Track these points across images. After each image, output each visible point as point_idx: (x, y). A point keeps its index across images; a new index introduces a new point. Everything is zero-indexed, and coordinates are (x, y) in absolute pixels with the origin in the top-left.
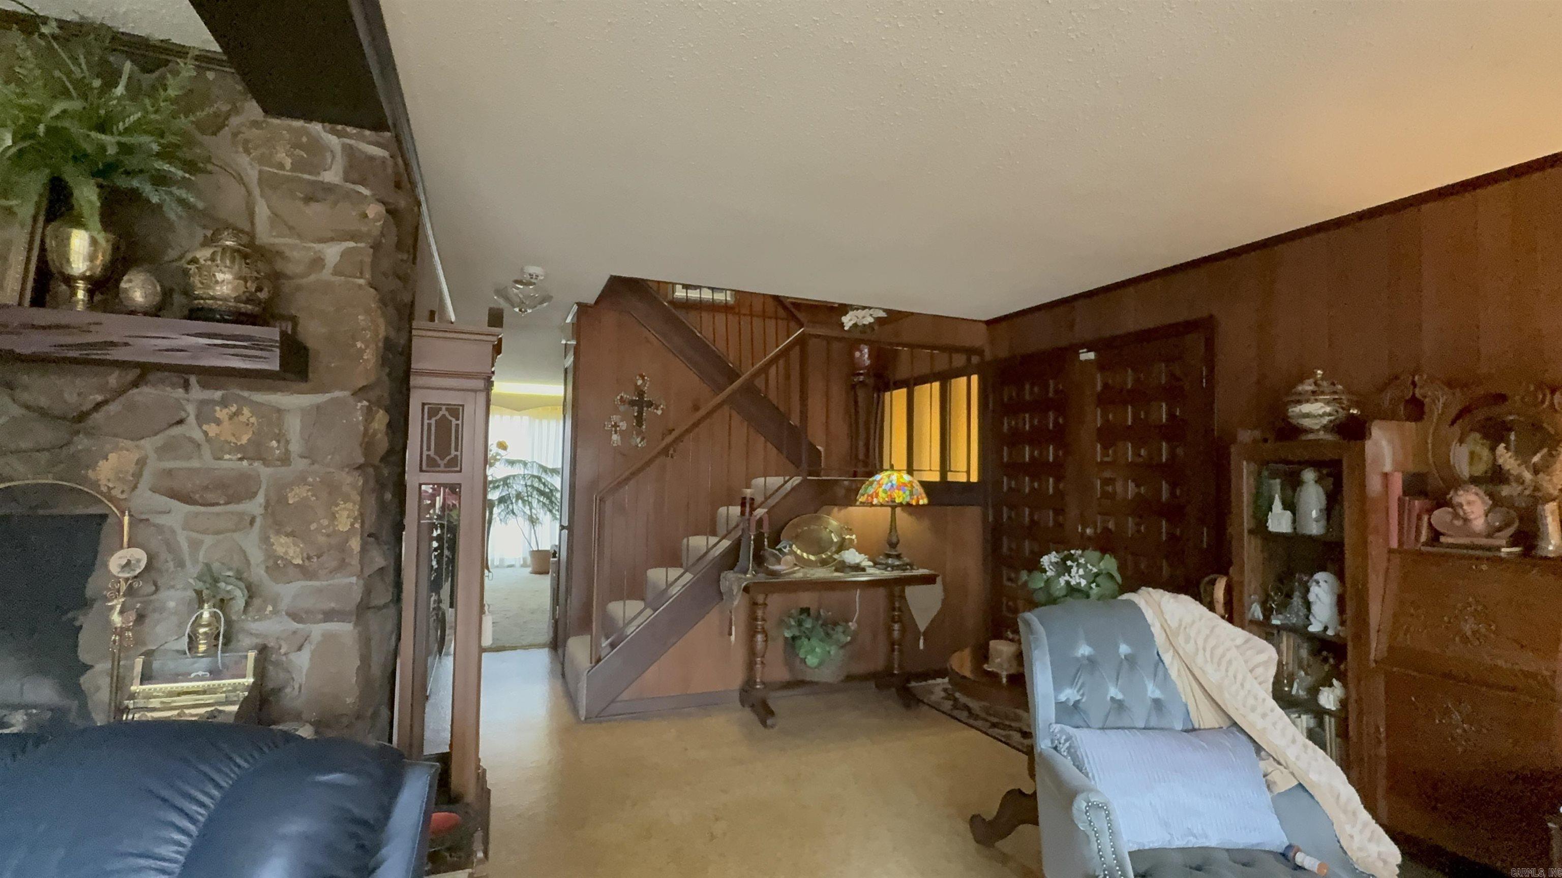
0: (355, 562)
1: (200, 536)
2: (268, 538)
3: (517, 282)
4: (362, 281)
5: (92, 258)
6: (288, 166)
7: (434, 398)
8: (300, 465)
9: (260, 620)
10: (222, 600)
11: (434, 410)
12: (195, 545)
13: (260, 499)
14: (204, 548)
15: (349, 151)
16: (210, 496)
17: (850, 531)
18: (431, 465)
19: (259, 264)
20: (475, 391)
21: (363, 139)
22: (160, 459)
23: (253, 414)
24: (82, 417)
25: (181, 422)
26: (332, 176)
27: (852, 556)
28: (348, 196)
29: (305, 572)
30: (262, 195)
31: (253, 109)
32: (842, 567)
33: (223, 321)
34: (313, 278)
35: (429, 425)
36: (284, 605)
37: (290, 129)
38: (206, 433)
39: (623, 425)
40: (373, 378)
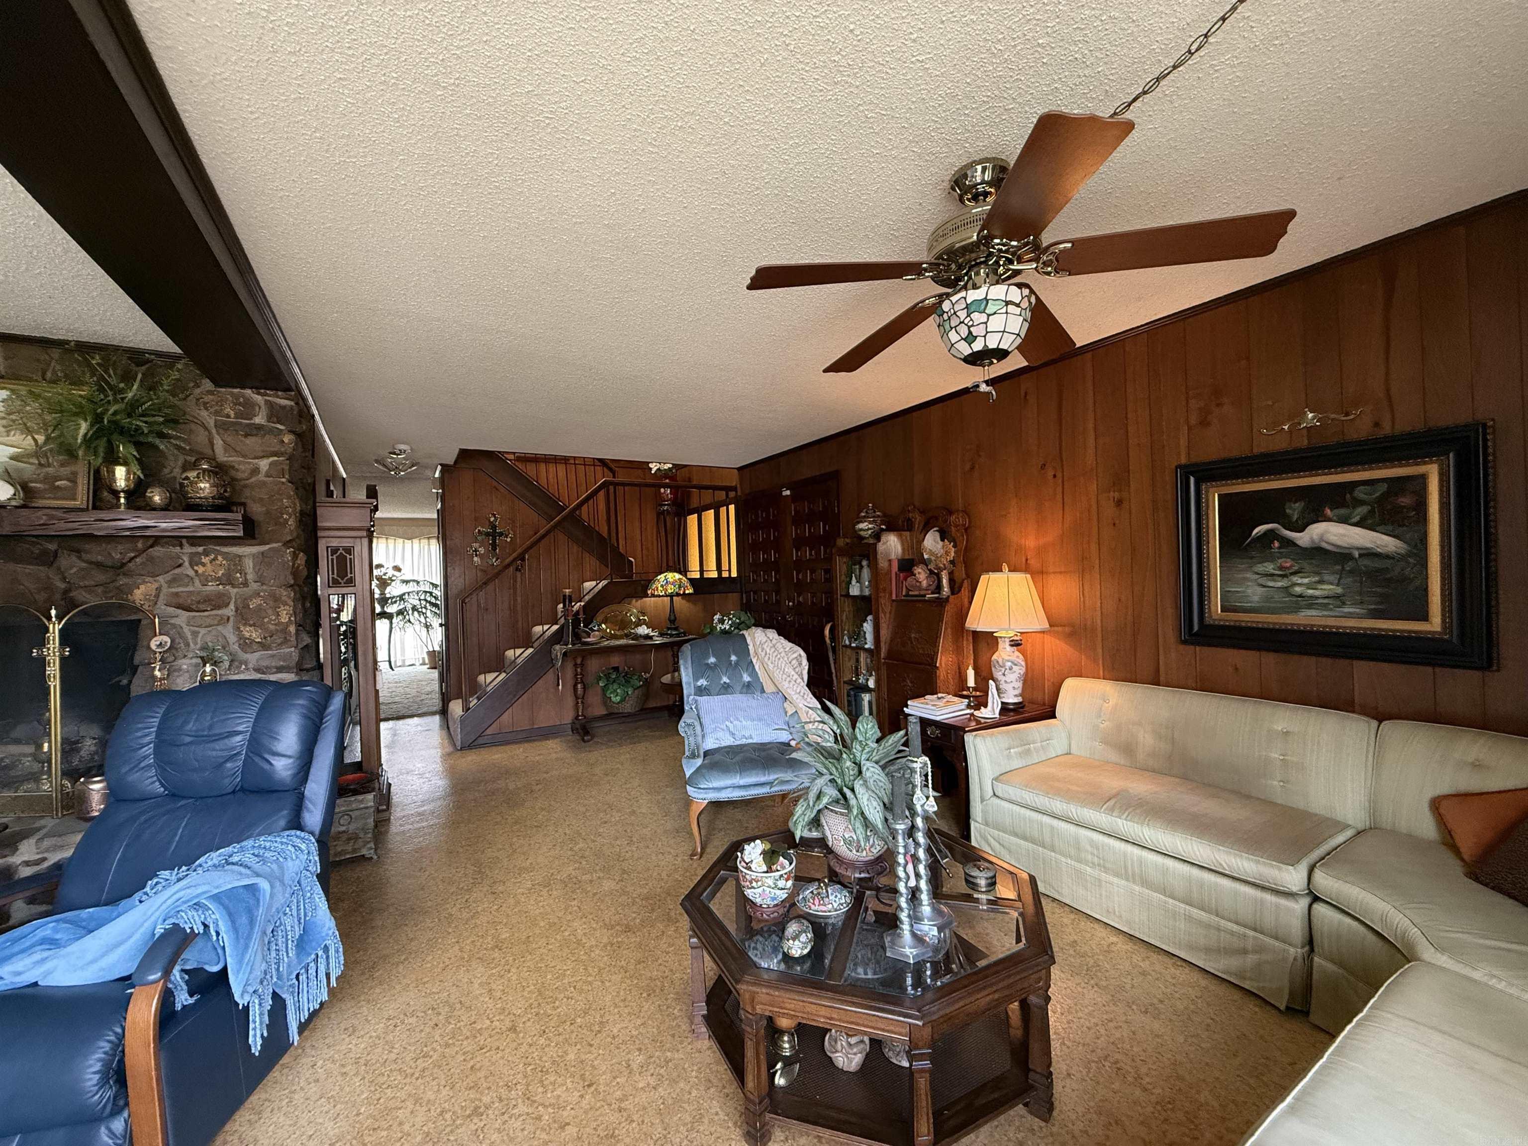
0: (293, 639)
1: (197, 629)
2: (239, 628)
3: (391, 453)
4: (284, 480)
5: (127, 479)
6: (232, 416)
7: (335, 543)
8: (254, 586)
9: (238, 673)
10: (215, 662)
11: (335, 551)
12: (195, 634)
13: (232, 606)
14: (200, 635)
15: (270, 404)
16: (202, 607)
17: (644, 614)
18: (335, 583)
19: (224, 477)
20: (361, 538)
21: (278, 397)
22: (169, 587)
23: (224, 559)
24: (123, 565)
25: (180, 566)
26: (259, 420)
27: (643, 630)
28: (271, 431)
29: (264, 646)
30: (218, 434)
31: (207, 385)
32: (637, 637)
33: (207, 511)
34: (253, 480)
35: (332, 560)
36: (251, 666)
37: (232, 394)
38: (196, 572)
39: (482, 550)
40: (295, 534)
